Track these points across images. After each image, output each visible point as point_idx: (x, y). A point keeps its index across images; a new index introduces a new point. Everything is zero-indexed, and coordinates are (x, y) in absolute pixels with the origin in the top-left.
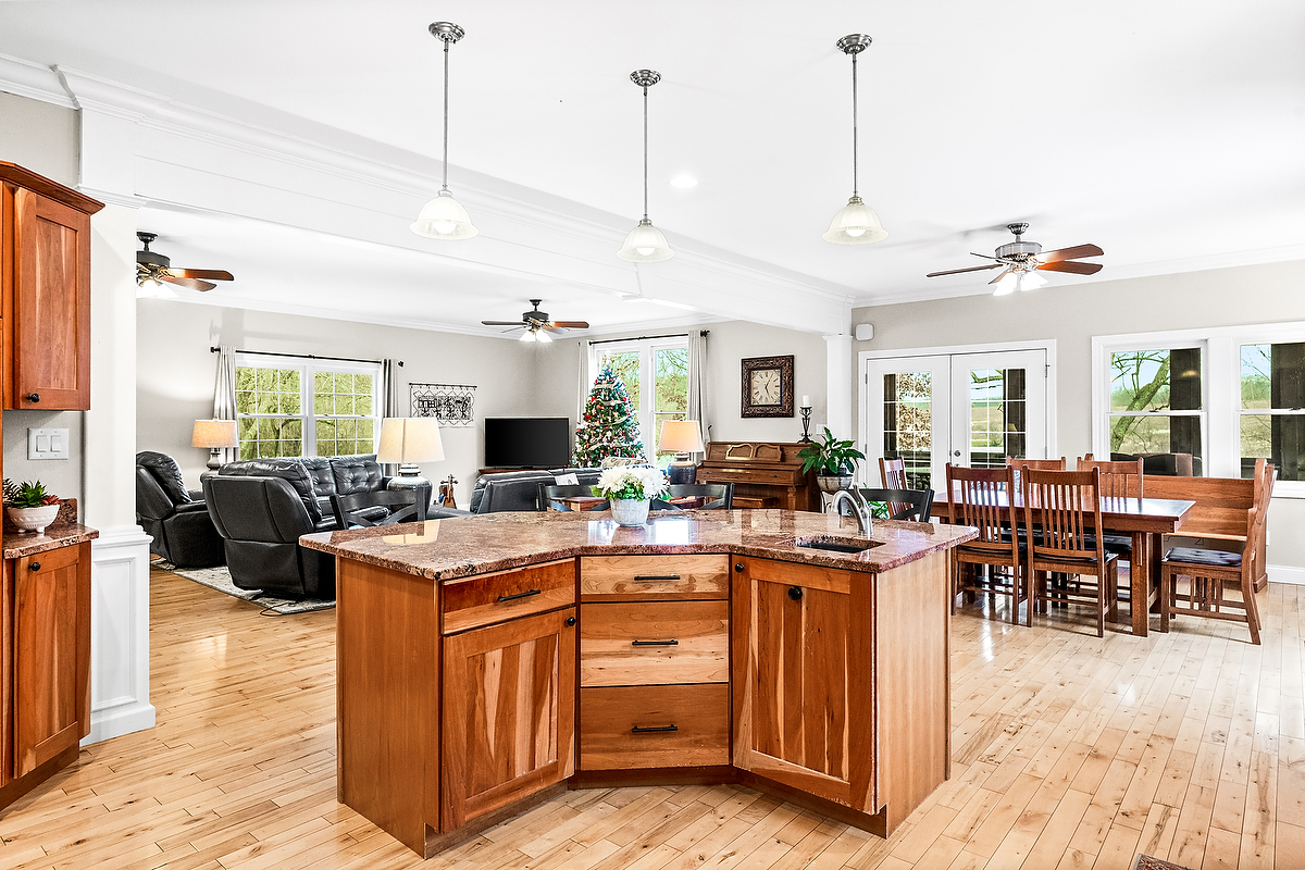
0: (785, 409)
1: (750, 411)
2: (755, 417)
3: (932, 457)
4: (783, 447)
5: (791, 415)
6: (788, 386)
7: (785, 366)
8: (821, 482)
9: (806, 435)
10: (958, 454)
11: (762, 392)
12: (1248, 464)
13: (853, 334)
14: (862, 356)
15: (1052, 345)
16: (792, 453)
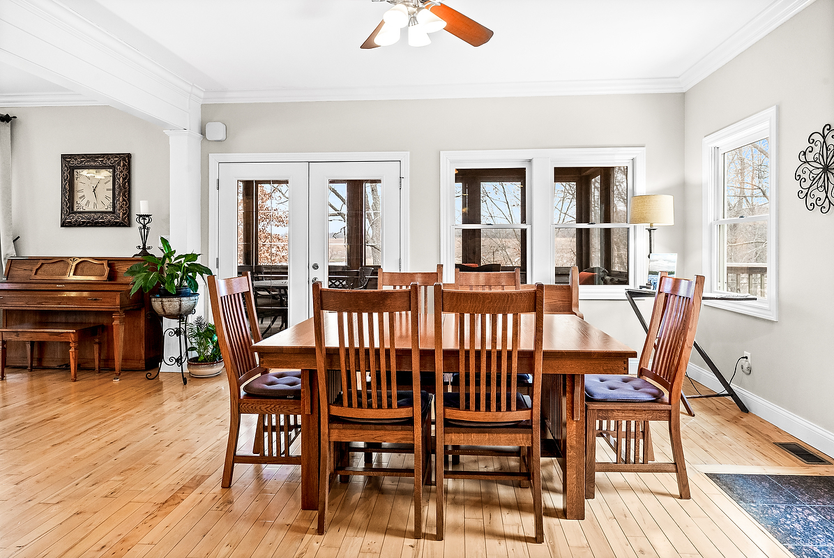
0: (120, 216)
1: (72, 218)
2: (79, 225)
3: (290, 271)
4: (112, 263)
5: (126, 223)
6: (123, 189)
7: (121, 165)
8: (157, 304)
9: (144, 248)
10: (316, 267)
11: (89, 195)
12: (561, 273)
13: (203, 133)
14: (214, 158)
15: (405, 156)
16: (122, 269)
